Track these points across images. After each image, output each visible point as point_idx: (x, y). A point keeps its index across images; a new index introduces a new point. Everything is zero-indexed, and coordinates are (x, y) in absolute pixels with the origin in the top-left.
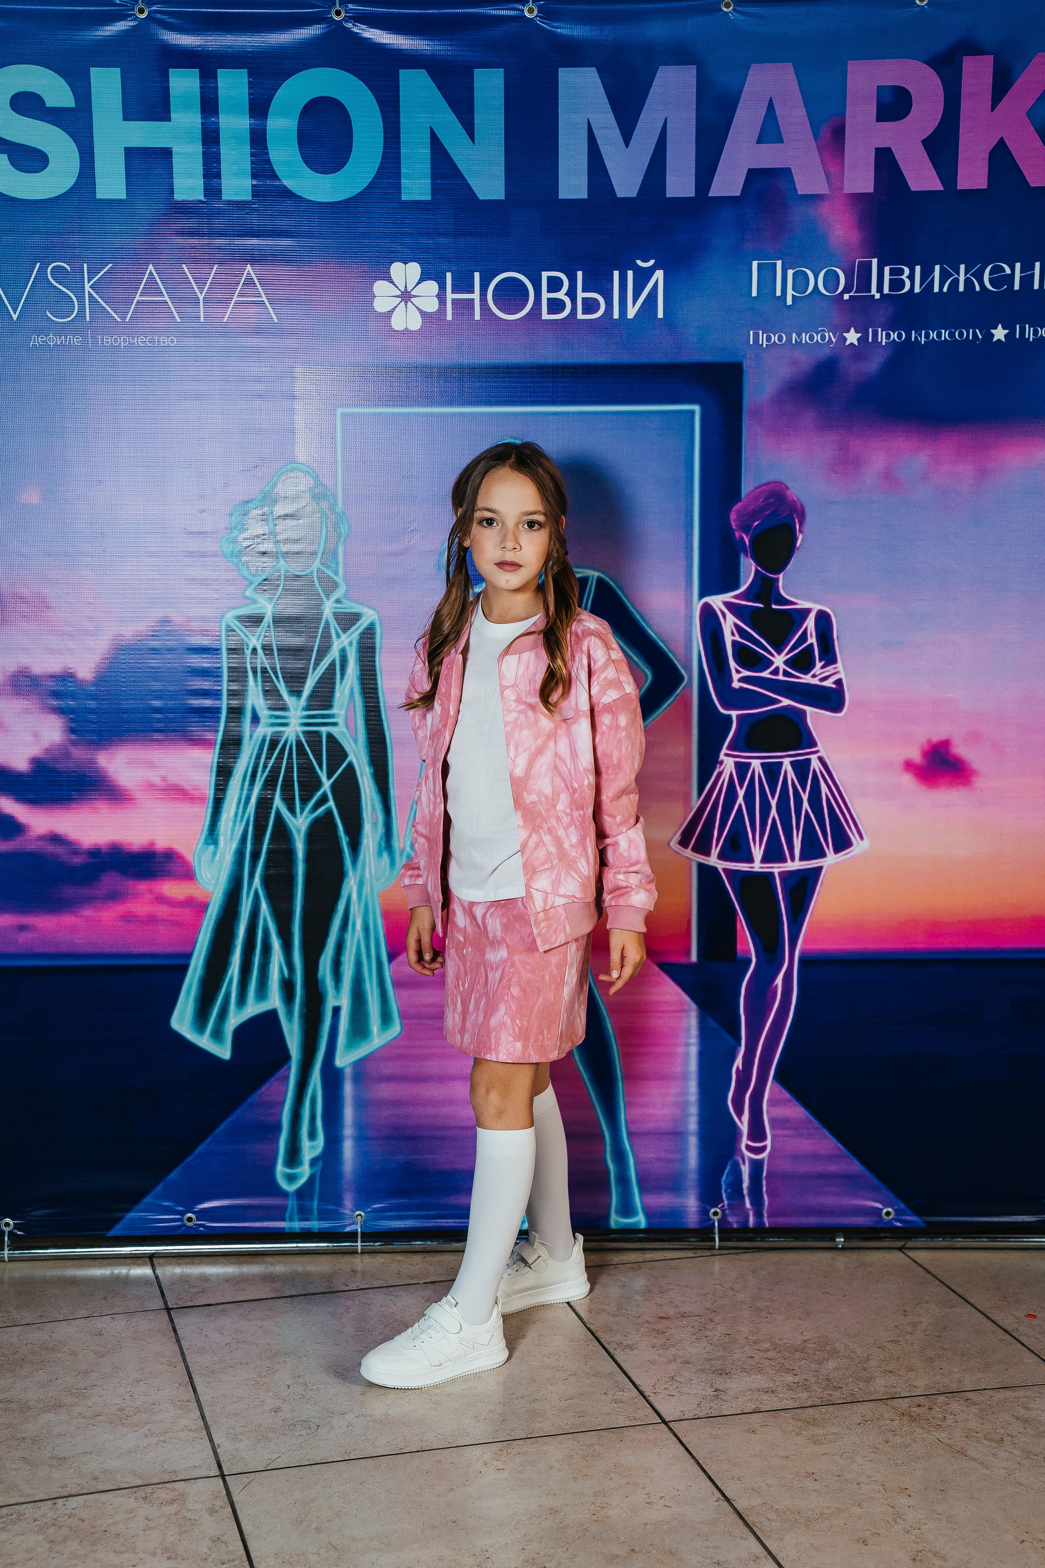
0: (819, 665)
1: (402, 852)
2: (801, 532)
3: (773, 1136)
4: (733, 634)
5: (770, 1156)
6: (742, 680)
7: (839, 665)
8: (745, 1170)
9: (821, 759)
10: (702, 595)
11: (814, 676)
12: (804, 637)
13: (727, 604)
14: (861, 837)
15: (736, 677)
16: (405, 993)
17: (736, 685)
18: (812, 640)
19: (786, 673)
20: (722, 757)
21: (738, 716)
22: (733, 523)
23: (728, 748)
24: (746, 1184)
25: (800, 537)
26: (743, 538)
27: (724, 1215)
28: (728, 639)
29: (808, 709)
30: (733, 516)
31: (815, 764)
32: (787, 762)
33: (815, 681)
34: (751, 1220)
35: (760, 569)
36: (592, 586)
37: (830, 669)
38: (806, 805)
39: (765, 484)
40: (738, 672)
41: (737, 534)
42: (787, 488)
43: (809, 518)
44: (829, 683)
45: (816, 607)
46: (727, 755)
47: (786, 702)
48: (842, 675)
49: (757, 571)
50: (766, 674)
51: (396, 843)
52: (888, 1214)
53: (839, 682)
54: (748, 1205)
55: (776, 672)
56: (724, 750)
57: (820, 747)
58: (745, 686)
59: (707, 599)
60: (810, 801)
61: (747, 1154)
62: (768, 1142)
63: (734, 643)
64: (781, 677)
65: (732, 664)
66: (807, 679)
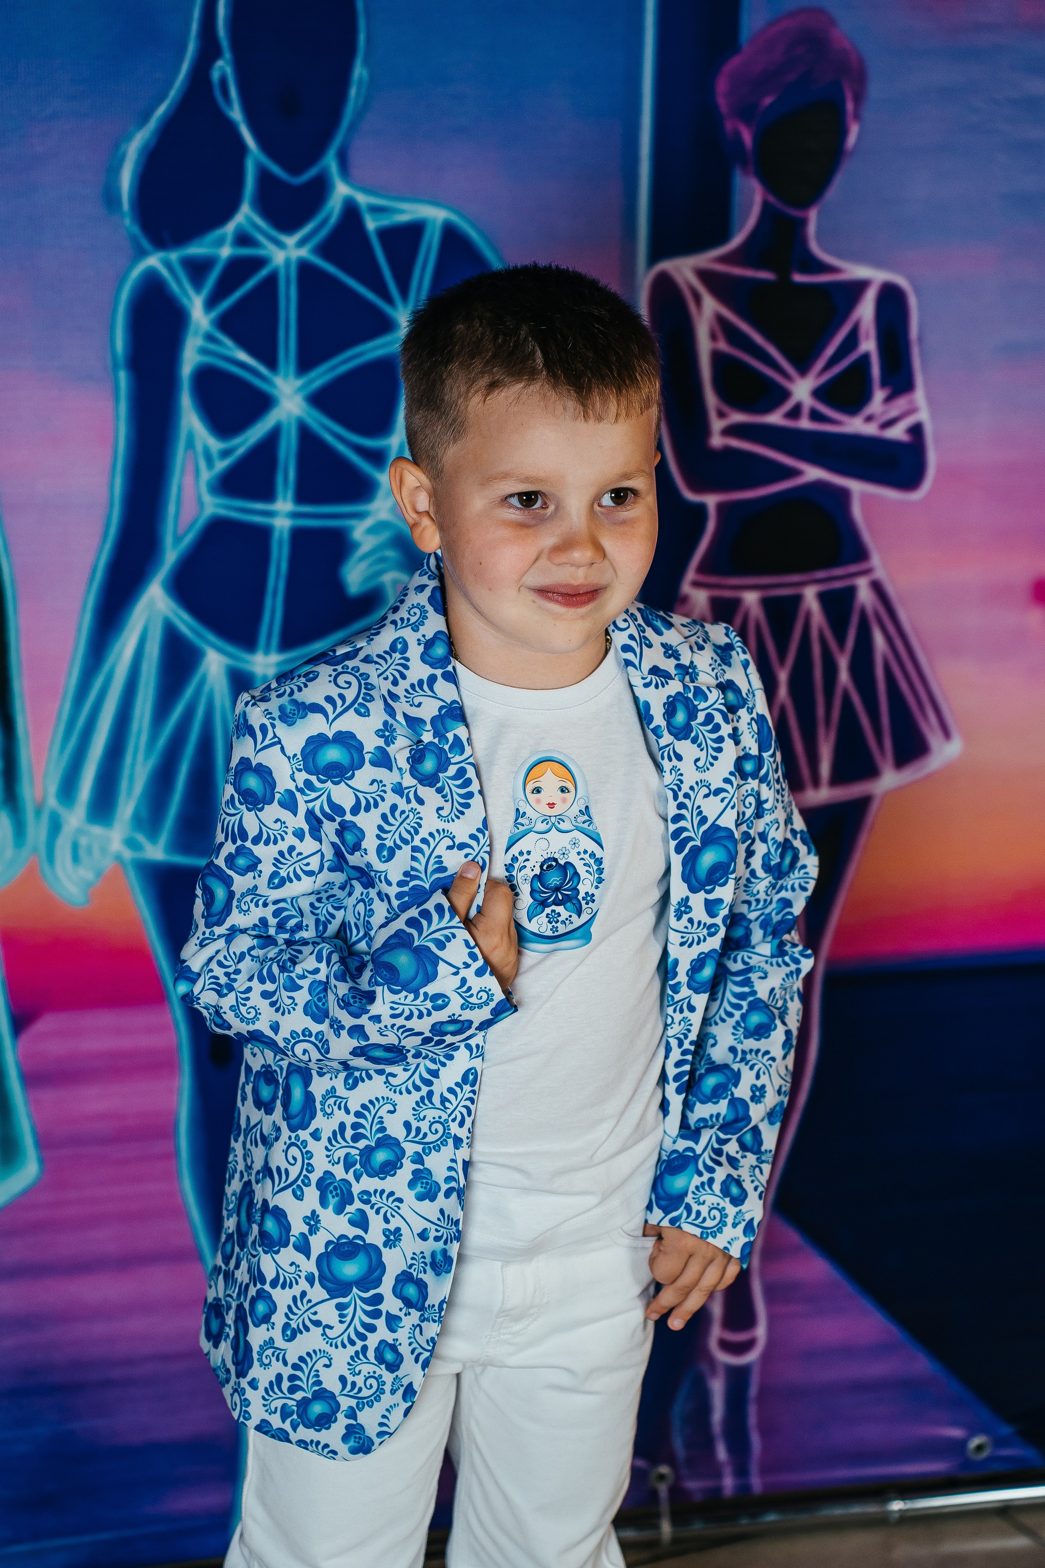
0: (879, 395)
1: (39, 809)
2: (857, 117)
3: (772, 1320)
4: (713, 337)
5: (766, 1356)
6: (731, 431)
7: (919, 395)
8: (717, 1387)
9: (877, 587)
10: (655, 256)
11: (869, 419)
12: (853, 340)
13: (704, 275)
14: (947, 734)
15: (717, 425)
16: (49, 1096)
17: (717, 441)
18: (869, 345)
19: (815, 416)
20: (686, 588)
21: (721, 508)
22: (722, 103)
23: (701, 569)
24: (718, 1414)
25: (854, 131)
26: (738, 135)
27: (678, 1478)
28: (705, 346)
29: (856, 487)
30: (722, 85)
31: (865, 595)
32: (810, 594)
33: (871, 430)
34: (728, 1482)
35: (772, 199)
36: (432, 240)
37: (901, 404)
38: (844, 676)
39: (792, 15)
40: (721, 415)
41: (729, 125)
42: (832, 22)
43: (875, 90)
44: (897, 432)
45: (878, 276)
46: (696, 584)
47: (813, 473)
48: (923, 416)
49: (766, 206)
50: (775, 418)
51: (27, 791)
52: (980, 1448)
53: (916, 430)
54: (722, 1453)
55: (795, 413)
56: (691, 575)
57: (875, 560)
58: (735, 443)
59: (666, 265)
60: (853, 669)
61: (724, 1358)
62: (761, 1331)
63: (717, 357)
64: (805, 424)
65: (711, 399)
66: (856, 425)
